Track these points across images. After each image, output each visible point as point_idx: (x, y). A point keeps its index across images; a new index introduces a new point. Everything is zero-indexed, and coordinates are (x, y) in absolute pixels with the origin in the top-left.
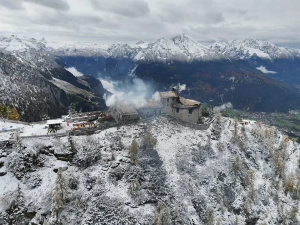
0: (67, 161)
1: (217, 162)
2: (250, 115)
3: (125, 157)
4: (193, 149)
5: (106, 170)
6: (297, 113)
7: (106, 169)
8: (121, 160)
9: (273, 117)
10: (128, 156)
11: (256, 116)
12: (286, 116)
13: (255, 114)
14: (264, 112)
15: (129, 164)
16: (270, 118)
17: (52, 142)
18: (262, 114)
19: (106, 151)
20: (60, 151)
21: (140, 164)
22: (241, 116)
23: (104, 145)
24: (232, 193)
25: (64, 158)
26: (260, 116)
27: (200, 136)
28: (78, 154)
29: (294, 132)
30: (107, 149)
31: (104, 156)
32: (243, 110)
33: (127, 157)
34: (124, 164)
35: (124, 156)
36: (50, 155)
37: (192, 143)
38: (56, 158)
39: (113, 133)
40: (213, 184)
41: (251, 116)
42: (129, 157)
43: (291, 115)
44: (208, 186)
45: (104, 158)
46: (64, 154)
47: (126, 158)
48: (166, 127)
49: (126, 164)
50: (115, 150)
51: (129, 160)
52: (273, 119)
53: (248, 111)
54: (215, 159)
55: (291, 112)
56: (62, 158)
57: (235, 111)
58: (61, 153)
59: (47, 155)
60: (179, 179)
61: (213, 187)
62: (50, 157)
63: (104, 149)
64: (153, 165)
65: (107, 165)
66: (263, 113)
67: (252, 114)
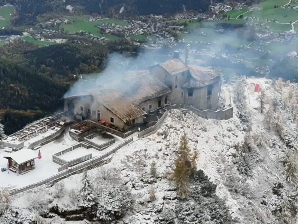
0: (82, 220)
1: (266, 168)
2: (130, 26)
3: (166, 192)
4: (231, 154)
5: (149, 219)
6: (227, 8)
7: (149, 216)
8: (164, 198)
9: (180, 25)
10: (170, 188)
11: (142, 27)
12: (207, 18)
13: (140, 22)
14: (158, 15)
15: (176, 199)
16: (174, 29)
17: (50, 194)
18: (154, 21)
19: (137, 188)
20: (71, 205)
21: (193, 197)
22: (107, 31)
23: (127, 179)
24: (295, 210)
25: (78, 215)
26: (152, 27)
27: (229, 131)
28: (102, 203)
29: (227, 55)
30: (137, 184)
31: (136, 197)
32: (110, 17)
33: (169, 190)
34: (170, 203)
35: (165, 190)
36: (51, 217)
37: (227, 145)
38: (63, 220)
39: (132, 156)
40: (273, 202)
41: (131, 29)
42: (172, 190)
43: (216, 14)
44: (267, 208)
45: (138, 200)
46: (78, 209)
47: (169, 193)
48: (186, 126)
49: (173, 201)
50: (149, 183)
51: (174, 194)
52: (181, 30)
53: (122, 17)
54: (262, 164)
55: (217, 8)
56: (74, 216)
57: (91, 19)
58: (73, 208)
59: (47, 218)
60: (238, 207)
61: (275, 207)
62: (51, 220)
63: (132, 186)
64: (206, 194)
65: (148, 210)
66: (156, 17)
67: (133, 23)
